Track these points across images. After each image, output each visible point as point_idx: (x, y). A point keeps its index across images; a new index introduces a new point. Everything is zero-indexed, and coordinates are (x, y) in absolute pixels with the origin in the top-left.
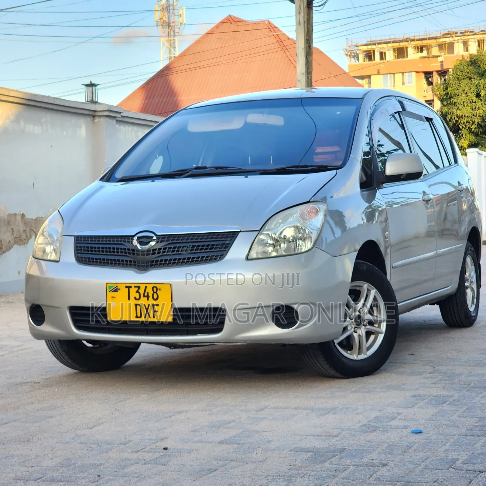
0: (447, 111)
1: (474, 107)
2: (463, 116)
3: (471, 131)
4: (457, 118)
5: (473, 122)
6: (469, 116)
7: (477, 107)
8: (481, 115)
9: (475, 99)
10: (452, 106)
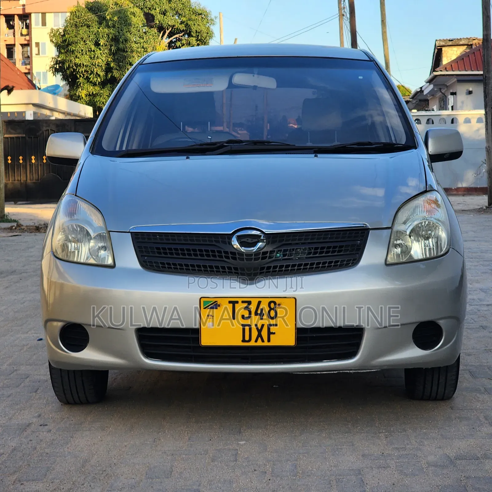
0: (64, 58)
1: (92, 56)
2: (82, 65)
3: (89, 80)
4: (74, 66)
5: (91, 71)
6: (88, 65)
7: (96, 56)
8: (100, 65)
9: (93, 48)
10: (70, 53)
